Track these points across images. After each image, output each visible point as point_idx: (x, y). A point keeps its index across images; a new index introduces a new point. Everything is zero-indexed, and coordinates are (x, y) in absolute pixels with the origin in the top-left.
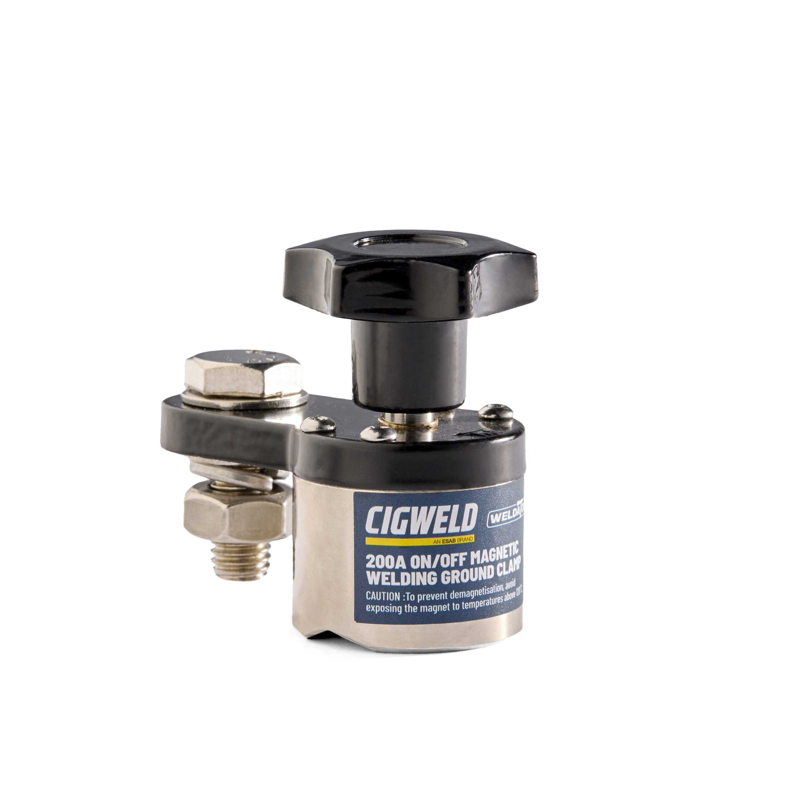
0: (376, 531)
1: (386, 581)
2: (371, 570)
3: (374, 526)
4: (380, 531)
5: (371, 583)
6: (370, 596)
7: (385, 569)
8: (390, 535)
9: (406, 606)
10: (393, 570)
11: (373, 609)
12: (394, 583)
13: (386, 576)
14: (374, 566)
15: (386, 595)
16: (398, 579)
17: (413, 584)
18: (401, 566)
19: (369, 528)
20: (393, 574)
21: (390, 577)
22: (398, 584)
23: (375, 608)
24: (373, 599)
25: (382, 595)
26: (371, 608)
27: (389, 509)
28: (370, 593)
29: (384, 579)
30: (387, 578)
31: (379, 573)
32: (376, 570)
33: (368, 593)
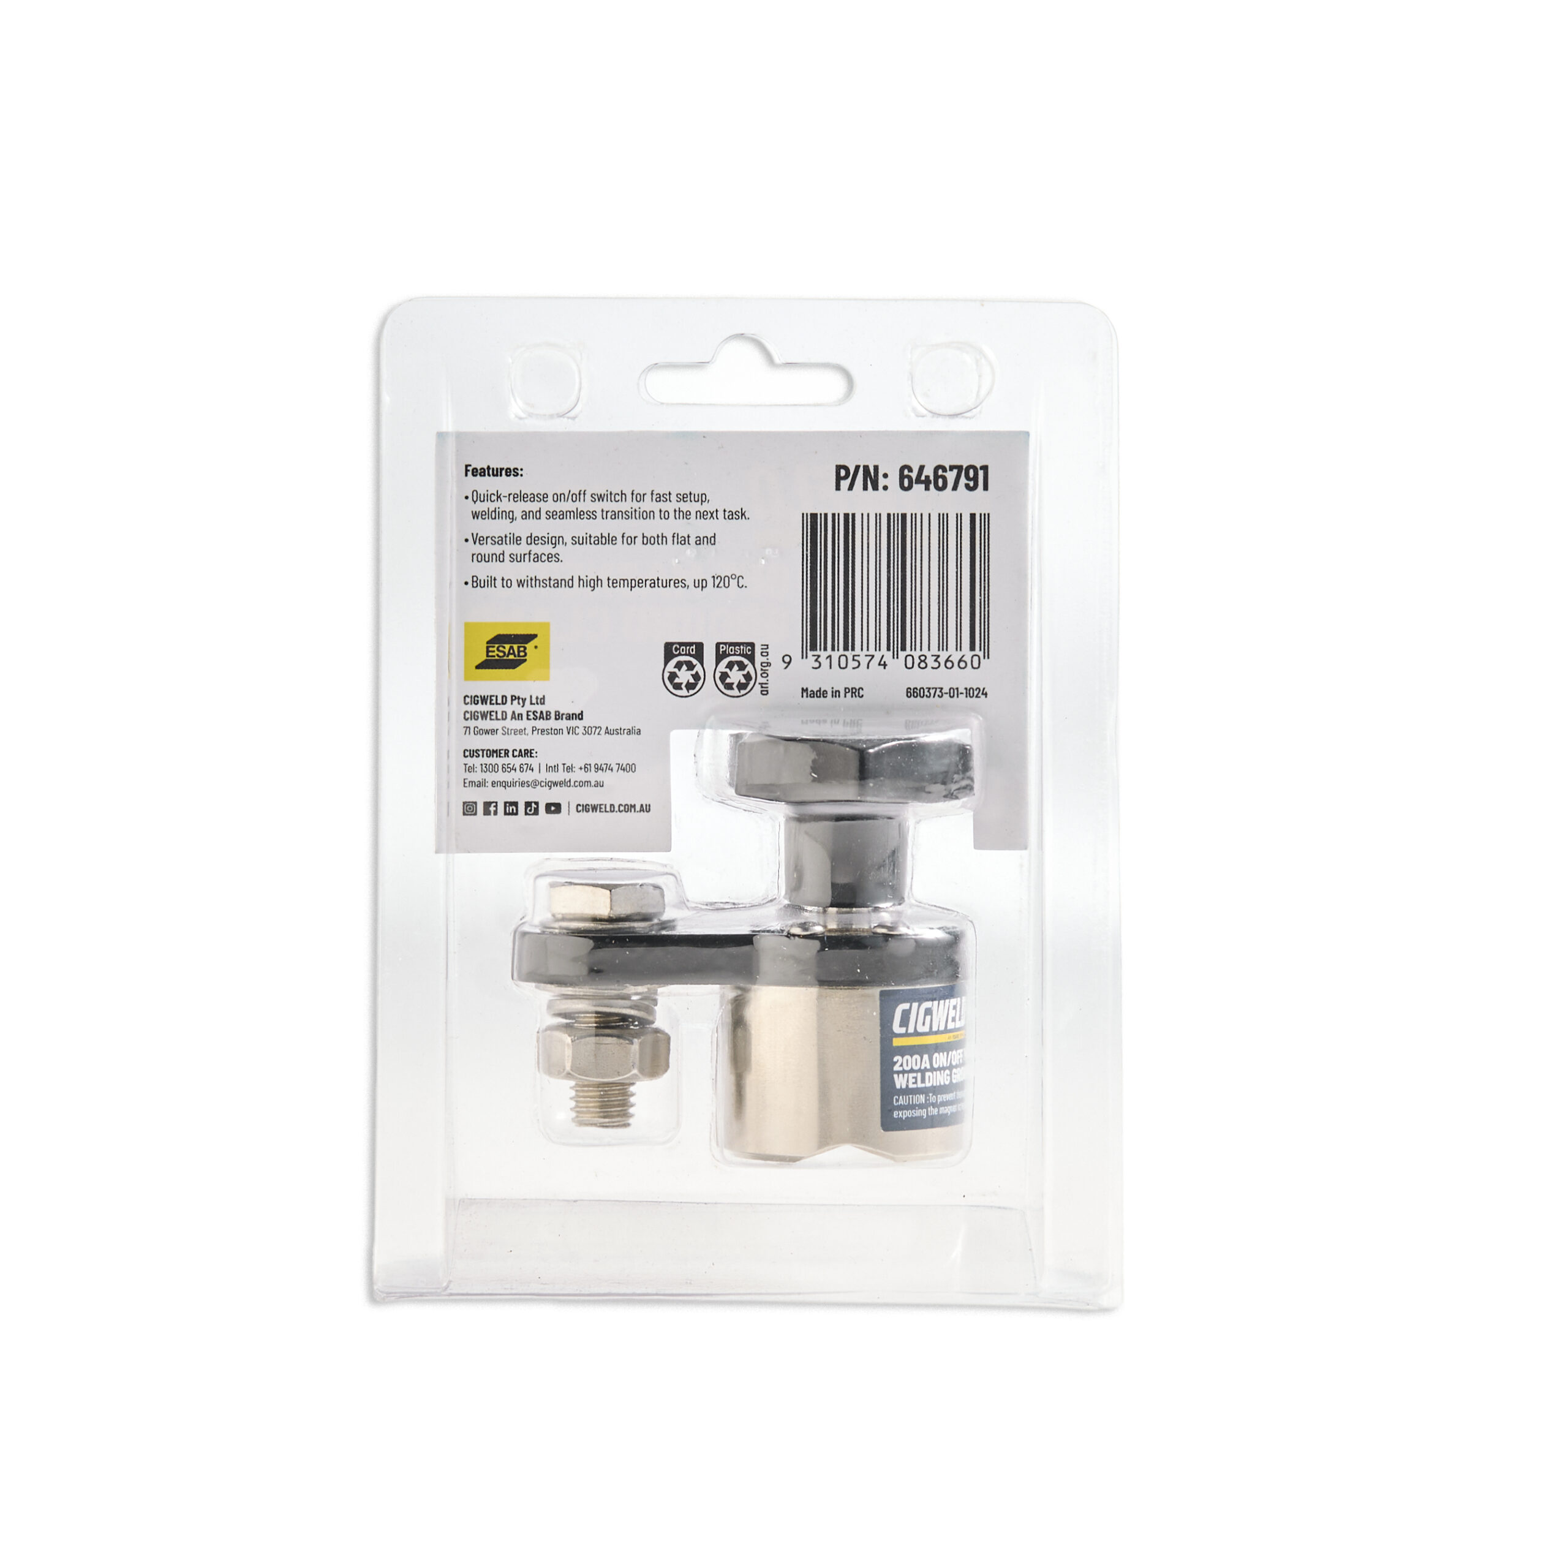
0: (903, 1030)
1: (913, 1083)
2: (898, 1073)
3: (901, 1026)
4: (907, 1030)
5: (898, 1087)
6: (897, 1101)
7: (912, 1071)
8: (917, 1034)
9: (929, 1109)
10: (920, 1070)
11: (901, 1115)
12: (920, 1085)
13: (913, 1078)
14: (901, 1069)
15: (912, 1098)
16: (923, 1081)
17: (935, 1085)
18: (926, 1066)
19: (897, 1028)
20: (919, 1075)
21: (916, 1078)
22: (923, 1085)
23: (902, 1114)
24: (901, 1104)
25: (909, 1098)
26: (899, 1114)
27: (915, 1005)
28: (897, 1097)
29: (911, 1080)
30: (914, 1080)
31: (906, 1075)
32: (904, 1072)
33: (896, 1099)
